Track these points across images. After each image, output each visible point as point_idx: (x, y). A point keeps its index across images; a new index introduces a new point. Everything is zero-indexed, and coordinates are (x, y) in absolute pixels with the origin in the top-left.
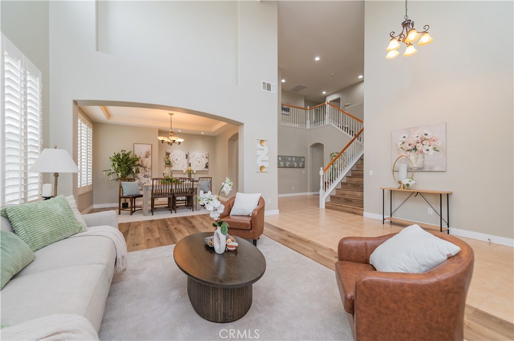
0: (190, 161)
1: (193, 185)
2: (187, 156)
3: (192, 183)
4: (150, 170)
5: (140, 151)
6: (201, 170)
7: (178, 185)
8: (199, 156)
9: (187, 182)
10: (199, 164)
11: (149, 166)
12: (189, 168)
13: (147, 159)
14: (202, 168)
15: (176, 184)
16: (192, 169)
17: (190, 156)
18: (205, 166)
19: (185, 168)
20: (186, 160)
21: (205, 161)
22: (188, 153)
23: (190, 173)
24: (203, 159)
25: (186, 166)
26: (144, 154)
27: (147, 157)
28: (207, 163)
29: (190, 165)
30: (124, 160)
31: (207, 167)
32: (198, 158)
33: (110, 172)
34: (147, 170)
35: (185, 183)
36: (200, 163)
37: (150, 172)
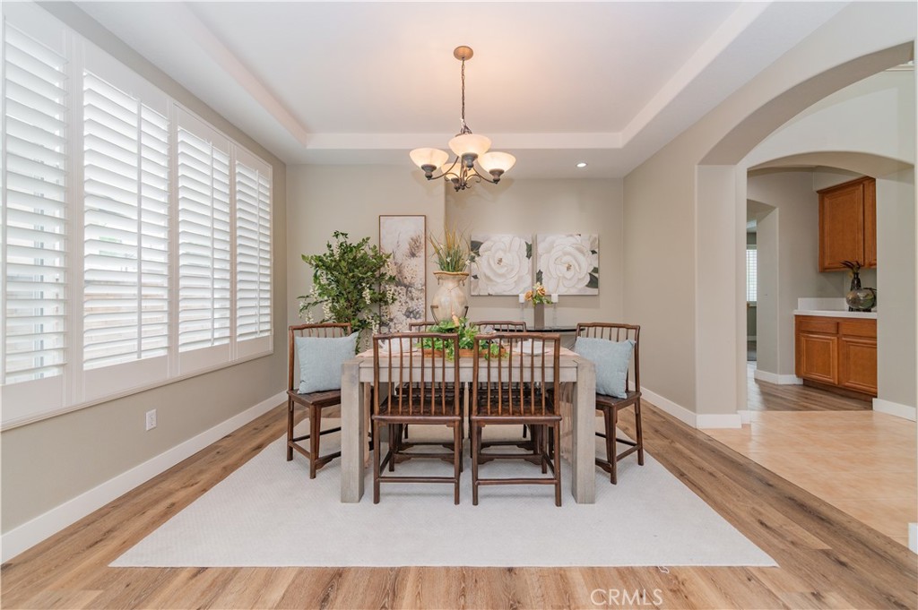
0: (541, 266)
1: (556, 368)
2: (530, 251)
3: (550, 350)
4: (423, 295)
5: (396, 237)
6: (573, 292)
7: (483, 363)
8: (569, 249)
9: (527, 350)
10: (569, 275)
11: (419, 282)
12: (537, 286)
13: (414, 261)
14: (579, 284)
15: (478, 356)
16: (546, 291)
17: (541, 248)
18: (588, 279)
19: (524, 288)
20: (527, 263)
21: (586, 264)
22: (535, 240)
23: (539, 302)
24: (580, 257)
25: (528, 280)
26: (405, 248)
27: (413, 255)
28: (596, 270)
29: (539, 277)
30: (343, 264)
31: (594, 282)
32: (566, 254)
33: (308, 300)
34: (415, 293)
35: (516, 350)
36: (571, 273)
37: (422, 302)
